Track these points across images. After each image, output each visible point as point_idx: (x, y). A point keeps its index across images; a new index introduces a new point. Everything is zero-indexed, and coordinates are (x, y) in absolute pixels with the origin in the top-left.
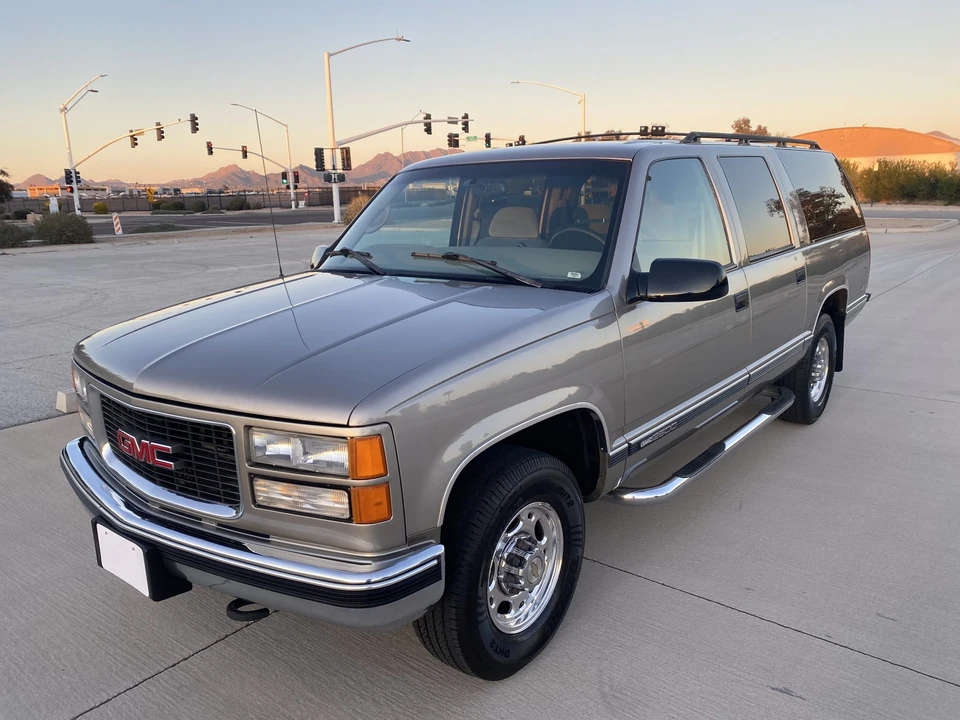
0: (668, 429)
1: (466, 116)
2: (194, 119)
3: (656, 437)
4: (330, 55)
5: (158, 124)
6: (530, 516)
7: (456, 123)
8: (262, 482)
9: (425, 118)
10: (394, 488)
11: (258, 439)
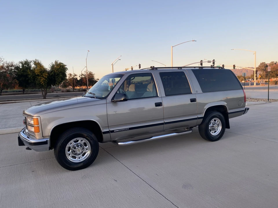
0: (125, 130)
1: (214, 60)
2: (140, 65)
3: (120, 131)
4: (173, 47)
5: (132, 67)
6: (82, 141)
7: (210, 62)
8: (29, 126)
9: (201, 61)
10: (40, 128)
11: (28, 119)
